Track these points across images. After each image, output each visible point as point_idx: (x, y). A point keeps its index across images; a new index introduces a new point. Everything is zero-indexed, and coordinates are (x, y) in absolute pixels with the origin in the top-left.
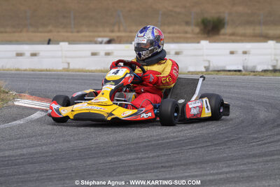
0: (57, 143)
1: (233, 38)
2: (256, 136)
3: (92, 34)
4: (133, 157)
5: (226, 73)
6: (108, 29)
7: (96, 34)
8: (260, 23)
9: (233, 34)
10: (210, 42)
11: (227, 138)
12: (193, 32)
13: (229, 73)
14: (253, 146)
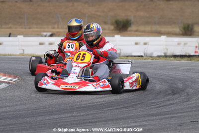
0: (17, 105)
1: (137, 33)
2: (153, 101)
3: (39, 30)
4: (69, 115)
5: (132, 58)
6: (50, 27)
7: (42, 30)
8: (155, 23)
9: (137, 31)
10: (121, 36)
11: (134, 102)
12: (109, 30)
13: (134, 58)
14: (152, 108)
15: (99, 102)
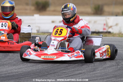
15: (18, 72)
